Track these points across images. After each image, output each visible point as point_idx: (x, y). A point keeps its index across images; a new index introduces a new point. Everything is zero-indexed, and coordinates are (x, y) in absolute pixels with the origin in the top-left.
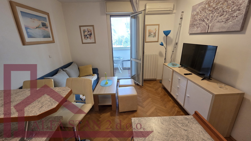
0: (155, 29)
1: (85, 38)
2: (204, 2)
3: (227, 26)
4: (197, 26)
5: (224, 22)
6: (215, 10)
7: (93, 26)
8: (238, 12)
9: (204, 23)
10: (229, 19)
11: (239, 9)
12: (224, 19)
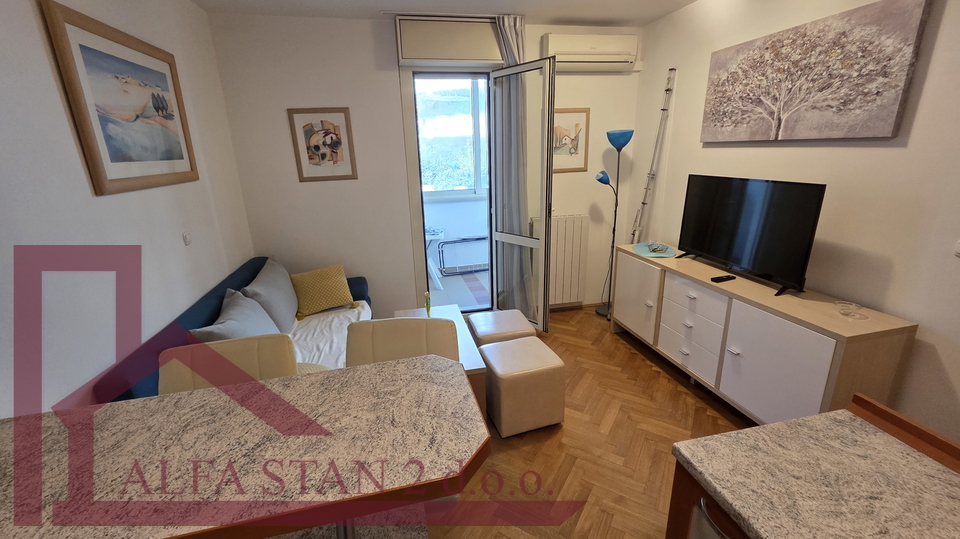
0: (577, 125)
2: (758, 43)
3: (847, 122)
4: (733, 118)
5: (834, 109)
6: (801, 70)
7: (345, 110)
8: (881, 80)
9: (759, 109)
10: (852, 101)
11: (885, 72)
12: (832, 99)
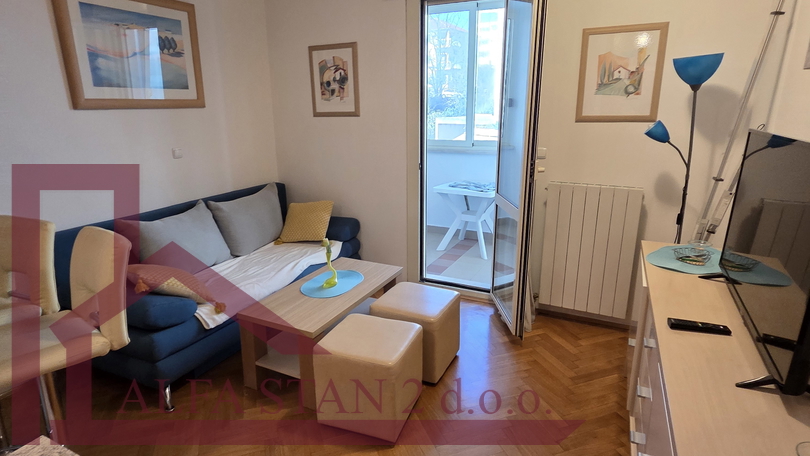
1: (323, 94)
7: (353, 45)
